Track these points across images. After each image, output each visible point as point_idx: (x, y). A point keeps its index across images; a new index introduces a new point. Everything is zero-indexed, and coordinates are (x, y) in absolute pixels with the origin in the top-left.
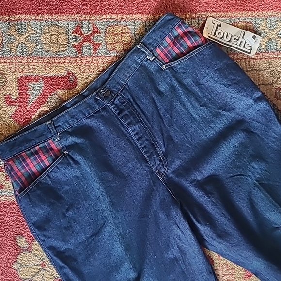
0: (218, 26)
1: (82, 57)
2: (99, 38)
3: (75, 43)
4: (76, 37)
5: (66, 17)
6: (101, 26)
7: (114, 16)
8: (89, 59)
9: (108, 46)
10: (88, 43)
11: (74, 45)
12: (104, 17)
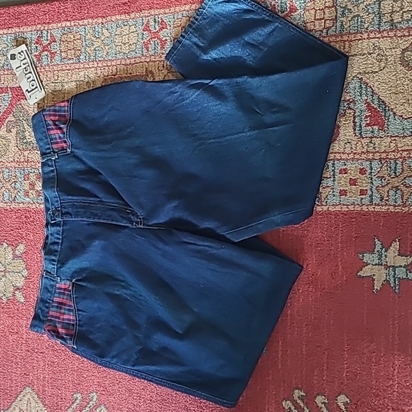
0: (29, 92)
1: (41, 66)
2: (55, 47)
3: (37, 54)
4: (37, 47)
5: (29, 29)
6: (57, 34)
7: (68, 24)
8: (47, 68)
9: (63, 54)
10: (46, 53)
11: (35, 56)
12: (59, 25)
